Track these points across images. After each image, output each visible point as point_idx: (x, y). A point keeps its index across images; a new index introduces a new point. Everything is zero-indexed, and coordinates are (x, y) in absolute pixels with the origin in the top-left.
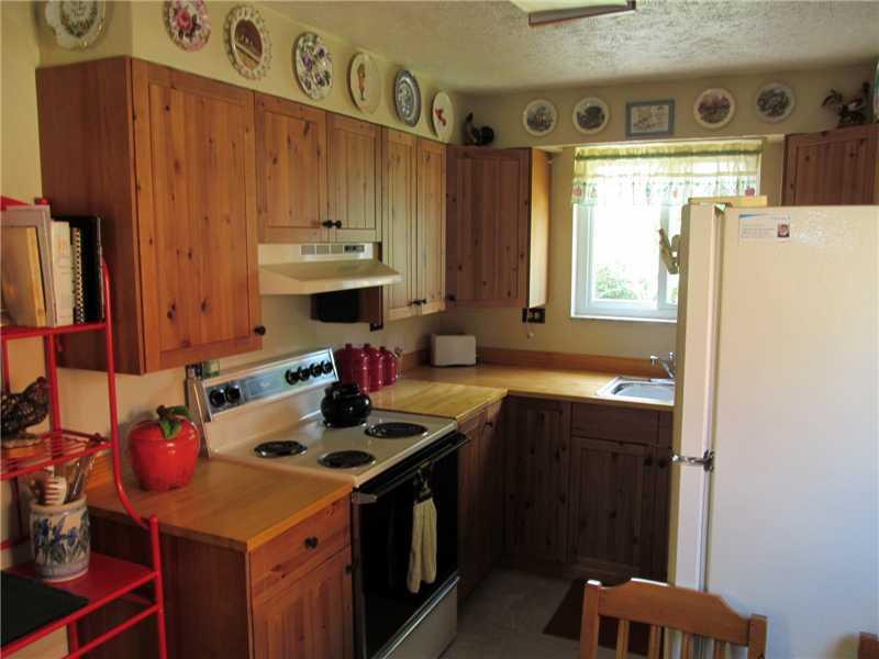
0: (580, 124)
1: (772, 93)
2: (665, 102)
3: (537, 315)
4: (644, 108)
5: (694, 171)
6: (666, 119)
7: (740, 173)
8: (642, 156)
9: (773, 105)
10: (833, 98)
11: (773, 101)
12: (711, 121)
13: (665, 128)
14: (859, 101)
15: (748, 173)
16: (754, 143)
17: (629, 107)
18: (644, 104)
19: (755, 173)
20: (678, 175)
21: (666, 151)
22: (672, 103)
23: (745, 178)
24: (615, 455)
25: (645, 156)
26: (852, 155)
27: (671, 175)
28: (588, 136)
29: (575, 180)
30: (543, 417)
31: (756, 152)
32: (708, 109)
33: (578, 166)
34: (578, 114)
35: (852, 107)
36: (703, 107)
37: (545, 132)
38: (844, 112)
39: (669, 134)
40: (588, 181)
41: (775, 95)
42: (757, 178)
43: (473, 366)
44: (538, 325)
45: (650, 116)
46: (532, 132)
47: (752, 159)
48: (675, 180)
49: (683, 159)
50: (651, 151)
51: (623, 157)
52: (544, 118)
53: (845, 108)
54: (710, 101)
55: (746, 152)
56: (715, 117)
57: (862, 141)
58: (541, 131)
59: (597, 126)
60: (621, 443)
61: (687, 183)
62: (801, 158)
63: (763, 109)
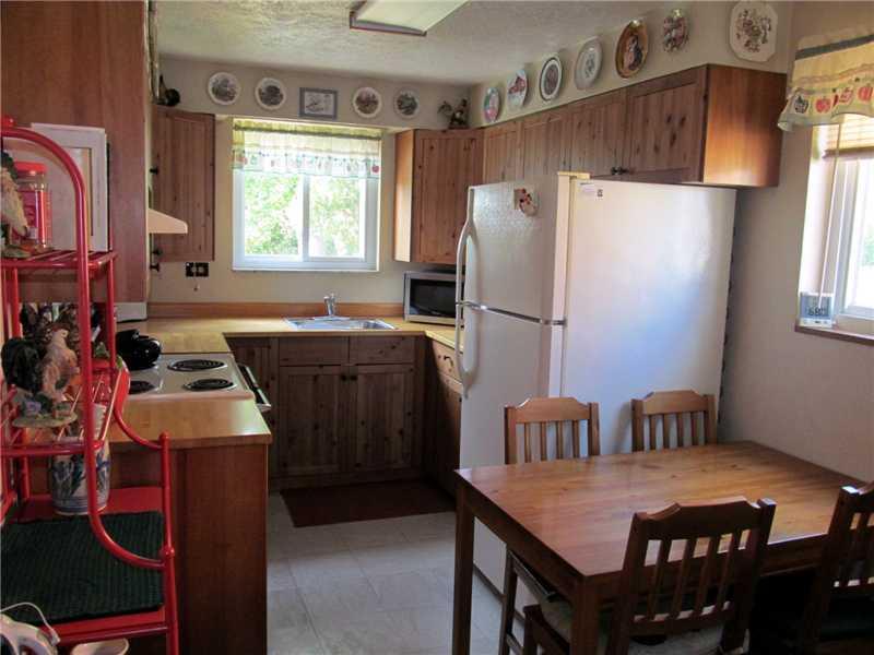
0: (261, 99)
1: (406, 97)
2: (331, 92)
3: (201, 270)
4: (315, 94)
5: (333, 149)
6: (332, 106)
7: (367, 154)
8: (291, 132)
9: (407, 106)
10: (445, 107)
11: (407, 103)
12: (366, 112)
13: (331, 113)
14: (462, 112)
15: (374, 154)
16: (375, 132)
17: (302, 91)
18: (317, 91)
19: (377, 154)
20: (321, 151)
21: (312, 130)
22: (335, 93)
23: (371, 158)
24: (316, 378)
25: (295, 132)
26: (465, 149)
27: (317, 150)
28: (267, 110)
29: (235, 147)
30: (253, 354)
31: (378, 139)
32: (363, 102)
33: (237, 135)
34: (260, 91)
35: (458, 115)
36: (359, 100)
37: (230, 102)
38: (453, 118)
39: (333, 118)
40: (246, 149)
41: (408, 99)
42: (380, 158)
43: (145, 320)
44: (203, 278)
45: (319, 101)
46: (216, 100)
47: (375, 143)
48: (319, 155)
49: (325, 138)
50: (299, 129)
51: (275, 131)
52: (228, 89)
53: (454, 115)
54: (364, 96)
55: (370, 138)
56: (368, 108)
57: (472, 140)
58: (226, 100)
59: (276, 103)
60: (321, 366)
61: (330, 158)
62: (427, 146)
63: (400, 108)
